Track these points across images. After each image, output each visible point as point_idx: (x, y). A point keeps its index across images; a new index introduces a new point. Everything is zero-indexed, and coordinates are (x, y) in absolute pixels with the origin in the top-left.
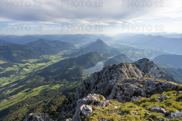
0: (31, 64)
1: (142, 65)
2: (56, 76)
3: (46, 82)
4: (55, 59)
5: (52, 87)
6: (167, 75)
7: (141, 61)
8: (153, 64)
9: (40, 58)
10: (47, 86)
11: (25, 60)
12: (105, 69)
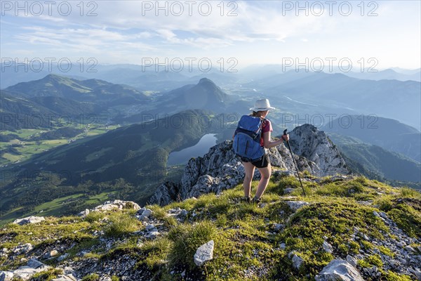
0: (27, 143)
1: (301, 140)
2: (99, 170)
3: (71, 187)
4: (94, 128)
5: (89, 199)
6: (351, 161)
7: (298, 131)
8: (323, 138)
10: (74, 197)
11: (8, 132)
12: (215, 150)
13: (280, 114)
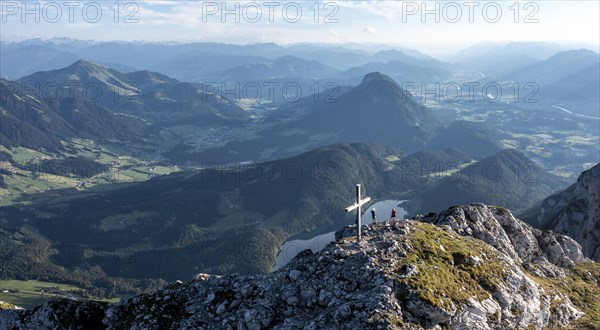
9: (62, 148)
13: (551, 145)
